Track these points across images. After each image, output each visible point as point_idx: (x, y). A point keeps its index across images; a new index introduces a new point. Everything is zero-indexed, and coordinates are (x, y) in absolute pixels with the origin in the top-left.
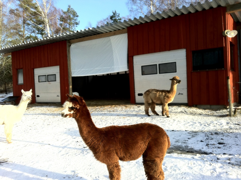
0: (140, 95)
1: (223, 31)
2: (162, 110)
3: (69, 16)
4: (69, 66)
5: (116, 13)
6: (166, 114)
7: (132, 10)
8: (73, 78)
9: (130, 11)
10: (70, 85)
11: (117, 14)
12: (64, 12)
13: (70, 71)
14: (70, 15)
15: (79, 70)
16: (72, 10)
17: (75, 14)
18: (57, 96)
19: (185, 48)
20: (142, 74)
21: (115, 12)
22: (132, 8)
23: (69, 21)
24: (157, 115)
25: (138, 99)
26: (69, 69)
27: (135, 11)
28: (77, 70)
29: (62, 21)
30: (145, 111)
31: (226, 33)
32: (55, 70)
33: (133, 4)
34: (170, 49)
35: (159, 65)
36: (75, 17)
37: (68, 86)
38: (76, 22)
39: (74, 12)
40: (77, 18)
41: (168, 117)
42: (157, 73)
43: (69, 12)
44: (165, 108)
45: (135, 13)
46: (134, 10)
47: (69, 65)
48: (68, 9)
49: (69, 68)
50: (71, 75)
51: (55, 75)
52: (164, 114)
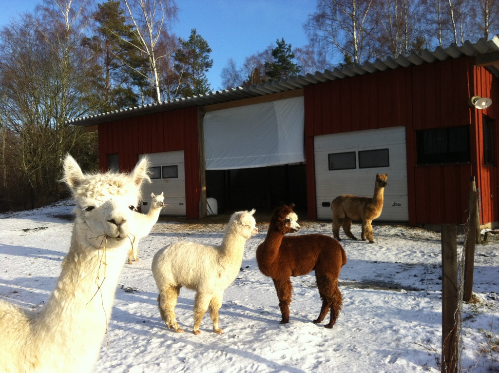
0: (326, 204)
1: (469, 97)
2: (361, 231)
3: (194, 51)
4: (200, 150)
5: (284, 43)
6: (368, 238)
7: (315, 38)
8: (208, 172)
9: (312, 40)
10: (203, 186)
11: (287, 47)
12: (183, 44)
13: (203, 160)
14: (194, 49)
15: (218, 158)
16: (199, 38)
17: (204, 48)
18: (180, 203)
19: (404, 126)
20: (330, 169)
21: (281, 41)
22: (316, 35)
23: (192, 60)
24: (354, 239)
25: (322, 211)
26: (201, 158)
27: (321, 40)
28: (214, 159)
29: (180, 60)
30: (333, 231)
31: (472, 101)
32: (177, 158)
33: (318, 27)
34: (377, 127)
35: (359, 152)
36: (204, 51)
37: (200, 187)
38: (206, 61)
39: (203, 42)
40: (208, 55)
41: (371, 242)
42: (355, 168)
43: (194, 43)
44: (366, 227)
45: (321, 45)
46: (319, 38)
47: (202, 150)
48: (192, 38)
49: (201, 155)
50: (204, 167)
51: (177, 166)
52: (365, 238)
